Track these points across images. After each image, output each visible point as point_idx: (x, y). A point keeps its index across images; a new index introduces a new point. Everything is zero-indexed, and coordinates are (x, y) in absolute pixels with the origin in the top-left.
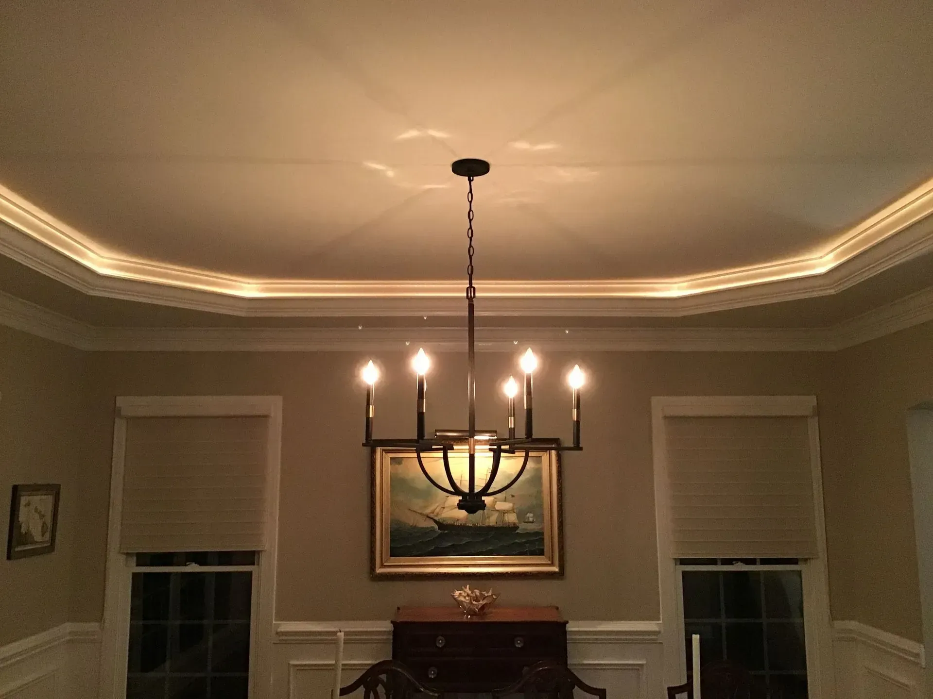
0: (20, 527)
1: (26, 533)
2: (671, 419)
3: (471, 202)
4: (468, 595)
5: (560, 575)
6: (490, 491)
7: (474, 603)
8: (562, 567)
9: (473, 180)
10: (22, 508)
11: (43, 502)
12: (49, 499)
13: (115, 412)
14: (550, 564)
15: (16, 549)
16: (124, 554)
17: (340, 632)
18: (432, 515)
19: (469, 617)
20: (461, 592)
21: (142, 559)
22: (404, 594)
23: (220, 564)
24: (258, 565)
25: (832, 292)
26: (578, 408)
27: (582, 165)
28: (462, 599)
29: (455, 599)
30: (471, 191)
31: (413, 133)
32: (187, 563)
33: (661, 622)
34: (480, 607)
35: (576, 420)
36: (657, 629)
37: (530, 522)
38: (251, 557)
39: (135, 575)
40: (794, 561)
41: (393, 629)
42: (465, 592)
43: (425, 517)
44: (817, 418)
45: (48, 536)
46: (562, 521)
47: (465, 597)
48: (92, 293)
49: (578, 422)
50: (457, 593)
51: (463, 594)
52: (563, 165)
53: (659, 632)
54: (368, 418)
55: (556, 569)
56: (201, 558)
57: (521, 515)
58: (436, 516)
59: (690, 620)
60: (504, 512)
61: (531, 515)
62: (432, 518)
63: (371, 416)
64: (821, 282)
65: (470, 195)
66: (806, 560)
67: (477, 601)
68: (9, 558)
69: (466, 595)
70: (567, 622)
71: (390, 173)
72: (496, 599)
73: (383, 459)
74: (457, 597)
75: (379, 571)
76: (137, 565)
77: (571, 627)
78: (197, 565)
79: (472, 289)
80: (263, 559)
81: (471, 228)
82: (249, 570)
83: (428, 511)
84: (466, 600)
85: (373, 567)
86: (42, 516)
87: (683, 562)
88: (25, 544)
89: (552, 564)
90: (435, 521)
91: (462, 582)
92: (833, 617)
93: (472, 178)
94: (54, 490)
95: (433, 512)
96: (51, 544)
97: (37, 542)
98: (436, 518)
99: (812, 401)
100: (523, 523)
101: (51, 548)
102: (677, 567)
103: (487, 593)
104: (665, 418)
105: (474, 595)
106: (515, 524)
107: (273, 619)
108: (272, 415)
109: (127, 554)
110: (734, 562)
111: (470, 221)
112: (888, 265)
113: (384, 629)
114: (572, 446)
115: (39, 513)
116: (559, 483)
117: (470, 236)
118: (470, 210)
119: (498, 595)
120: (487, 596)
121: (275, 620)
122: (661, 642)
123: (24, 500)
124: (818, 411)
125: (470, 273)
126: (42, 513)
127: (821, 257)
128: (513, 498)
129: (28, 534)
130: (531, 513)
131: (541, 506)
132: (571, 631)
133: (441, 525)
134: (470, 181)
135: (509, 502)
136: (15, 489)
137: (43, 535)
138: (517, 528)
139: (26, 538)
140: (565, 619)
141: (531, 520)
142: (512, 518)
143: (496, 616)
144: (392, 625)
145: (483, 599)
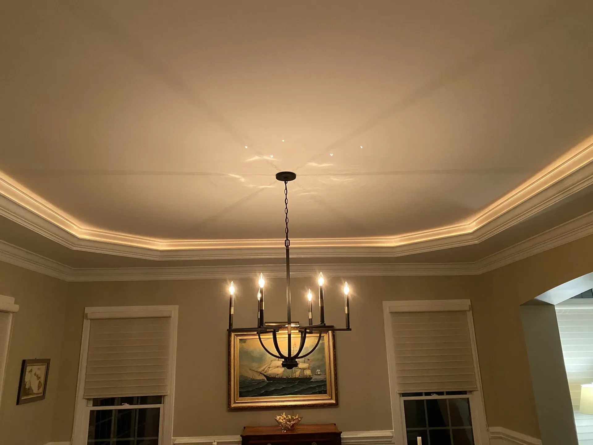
0: (25, 385)
1: (29, 389)
2: (394, 314)
3: (286, 194)
4: (284, 419)
5: (336, 405)
6: (299, 356)
7: (288, 423)
8: (337, 400)
9: (287, 183)
10: (27, 373)
11: (39, 370)
12: (44, 367)
13: (84, 316)
14: (330, 399)
15: (22, 398)
16: (86, 399)
17: (215, 442)
18: (263, 372)
19: (285, 431)
20: (280, 417)
21: (97, 402)
22: (247, 419)
23: (141, 404)
24: (164, 403)
25: (476, 242)
26: (348, 306)
27: (345, 175)
28: (281, 421)
29: (277, 421)
30: (286, 189)
31: (256, 158)
32: (123, 404)
33: (393, 430)
34: (291, 425)
35: (347, 313)
36: (391, 435)
37: (318, 375)
38: (159, 399)
39: (92, 412)
40: (465, 393)
41: (241, 440)
42: (283, 417)
43: (259, 373)
44: (471, 312)
45: (41, 390)
46: (336, 373)
47: (283, 420)
48: (75, 248)
49: (348, 314)
50: (278, 417)
51: (282, 418)
52: (334, 175)
53: (393, 437)
54: (230, 315)
55: (333, 401)
56: (130, 400)
57: (313, 370)
58: (266, 372)
59: (409, 429)
60: (304, 369)
61: (319, 370)
62: (263, 374)
63: (232, 313)
64: (471, 237)
65: (286, 190)
66: (471, 392)
67: (290, 421)
68: (18, 404)
69: (283, 418)
70: (341, 433)
71: (243, 180)
72: (300, 420)
73: (235, 340)
74: (278, 420)
75: (233, 405)
76: (93, 406)
77: (343, 436)
78: (128, 405)
79: (288, 241)
80: (167, 399)
81: (286, 208)
82: (159, 407)
83: (260, 370)
84: (283, 421)
85: (230, 403)
86: (39, 378)
87: (404, 395)
88: (28, 394)
89: (331, 399)
90: (265, 375)
91: (281, 411)
92: (488, 425)
93: (286, 182)
94: (47, 362)
95: (263, 370)
96: (43, 395)
97: (35, 394)
98: (265, 374)
99: (468, 302)
100: (314, 375)
101: (43, 397)
102: (401, 398)
103: (295, 417)
104: (391, 313)
105: (288, 419)
106: (310, 376)
107: (172, 436)
108: (173, 316)
109: (88, 399)
110: (432, 394)
111: (286, 204)
112: (502, 229)
113: (236, 440)
114: (345, 328)
115: (37, 376)
116: (334, 351)
117: (286, 212)
118: (286, 199)
119: (301, 418)
120: (296, 419)
121: (173, 437)
122: (394, 442)
123: (28, 368)
124: (472, 307)
125: (286, 232)
126: (39, 376)
127: (470, 224)
128: (309, 361)
129: (30, 388)
130: (319, 369)
131: (324, 365)
132: (344, 438)
133: (268, 378)
134: (286, 183)
135: (307, 363)
136: (24, 361)
137: (38, 390)
138: (312, 378)
139: (28, 391)
140: (340, 431)
141: (319, 373)
142: (308, 373)
143: (300, 430)
144: (241, 437)
145: (293, 421)
